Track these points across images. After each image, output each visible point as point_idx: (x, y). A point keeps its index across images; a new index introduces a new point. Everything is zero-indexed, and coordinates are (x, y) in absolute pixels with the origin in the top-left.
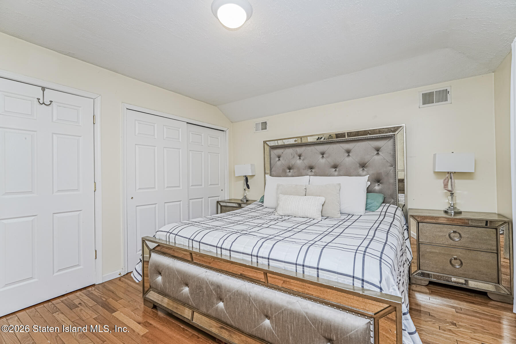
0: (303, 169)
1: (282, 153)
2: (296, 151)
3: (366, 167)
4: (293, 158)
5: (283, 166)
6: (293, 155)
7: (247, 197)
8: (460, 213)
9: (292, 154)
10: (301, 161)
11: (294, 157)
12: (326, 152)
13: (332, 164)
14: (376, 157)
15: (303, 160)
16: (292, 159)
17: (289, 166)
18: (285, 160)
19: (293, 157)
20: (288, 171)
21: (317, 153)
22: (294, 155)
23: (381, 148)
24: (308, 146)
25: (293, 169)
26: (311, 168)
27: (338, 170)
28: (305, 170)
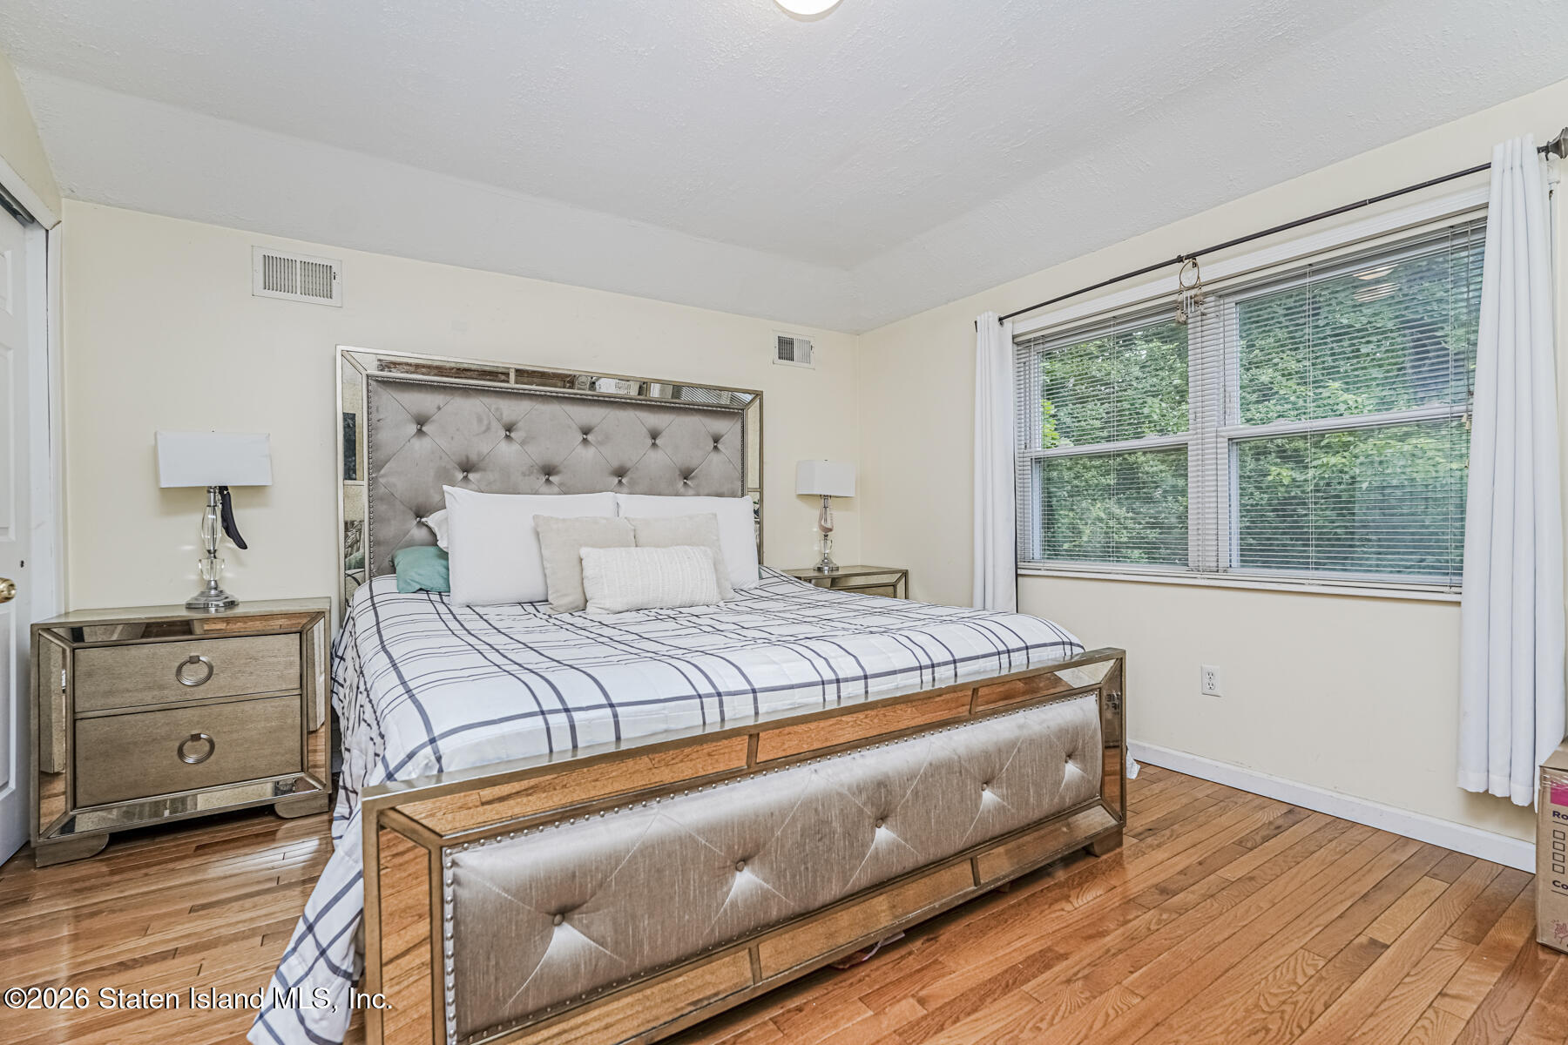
0: (524, 474)
1: (439, 408)
2: (497, 409)
3: (693, 478)
4: (485, 432)
5: (441, 458)
6: (486, 422)
7: (222, 587)
8: (837, 569)
9: (480, 420)
10: (515, 447)
11: (488, 429)
12: (596, 429)
13: (615, 464)
14: (715, 457)
15: (523, 443)
16: (478, 435)
17: (467, 458)
18: (452, 438)
19: (484, 428)
20: (460, 476)
21: (570, 428)
22: (489, 423)
23: (722, 436)
24: (540, 399)
25: (484, 470)
26: (549, 471)
27: (629, 483)
28: (529, 475)
